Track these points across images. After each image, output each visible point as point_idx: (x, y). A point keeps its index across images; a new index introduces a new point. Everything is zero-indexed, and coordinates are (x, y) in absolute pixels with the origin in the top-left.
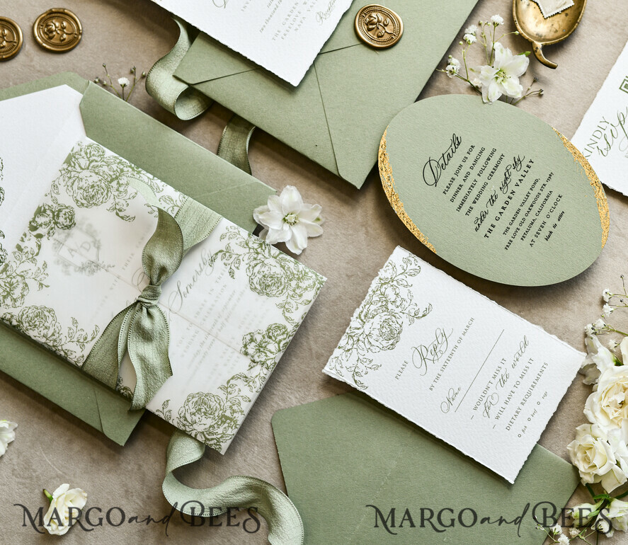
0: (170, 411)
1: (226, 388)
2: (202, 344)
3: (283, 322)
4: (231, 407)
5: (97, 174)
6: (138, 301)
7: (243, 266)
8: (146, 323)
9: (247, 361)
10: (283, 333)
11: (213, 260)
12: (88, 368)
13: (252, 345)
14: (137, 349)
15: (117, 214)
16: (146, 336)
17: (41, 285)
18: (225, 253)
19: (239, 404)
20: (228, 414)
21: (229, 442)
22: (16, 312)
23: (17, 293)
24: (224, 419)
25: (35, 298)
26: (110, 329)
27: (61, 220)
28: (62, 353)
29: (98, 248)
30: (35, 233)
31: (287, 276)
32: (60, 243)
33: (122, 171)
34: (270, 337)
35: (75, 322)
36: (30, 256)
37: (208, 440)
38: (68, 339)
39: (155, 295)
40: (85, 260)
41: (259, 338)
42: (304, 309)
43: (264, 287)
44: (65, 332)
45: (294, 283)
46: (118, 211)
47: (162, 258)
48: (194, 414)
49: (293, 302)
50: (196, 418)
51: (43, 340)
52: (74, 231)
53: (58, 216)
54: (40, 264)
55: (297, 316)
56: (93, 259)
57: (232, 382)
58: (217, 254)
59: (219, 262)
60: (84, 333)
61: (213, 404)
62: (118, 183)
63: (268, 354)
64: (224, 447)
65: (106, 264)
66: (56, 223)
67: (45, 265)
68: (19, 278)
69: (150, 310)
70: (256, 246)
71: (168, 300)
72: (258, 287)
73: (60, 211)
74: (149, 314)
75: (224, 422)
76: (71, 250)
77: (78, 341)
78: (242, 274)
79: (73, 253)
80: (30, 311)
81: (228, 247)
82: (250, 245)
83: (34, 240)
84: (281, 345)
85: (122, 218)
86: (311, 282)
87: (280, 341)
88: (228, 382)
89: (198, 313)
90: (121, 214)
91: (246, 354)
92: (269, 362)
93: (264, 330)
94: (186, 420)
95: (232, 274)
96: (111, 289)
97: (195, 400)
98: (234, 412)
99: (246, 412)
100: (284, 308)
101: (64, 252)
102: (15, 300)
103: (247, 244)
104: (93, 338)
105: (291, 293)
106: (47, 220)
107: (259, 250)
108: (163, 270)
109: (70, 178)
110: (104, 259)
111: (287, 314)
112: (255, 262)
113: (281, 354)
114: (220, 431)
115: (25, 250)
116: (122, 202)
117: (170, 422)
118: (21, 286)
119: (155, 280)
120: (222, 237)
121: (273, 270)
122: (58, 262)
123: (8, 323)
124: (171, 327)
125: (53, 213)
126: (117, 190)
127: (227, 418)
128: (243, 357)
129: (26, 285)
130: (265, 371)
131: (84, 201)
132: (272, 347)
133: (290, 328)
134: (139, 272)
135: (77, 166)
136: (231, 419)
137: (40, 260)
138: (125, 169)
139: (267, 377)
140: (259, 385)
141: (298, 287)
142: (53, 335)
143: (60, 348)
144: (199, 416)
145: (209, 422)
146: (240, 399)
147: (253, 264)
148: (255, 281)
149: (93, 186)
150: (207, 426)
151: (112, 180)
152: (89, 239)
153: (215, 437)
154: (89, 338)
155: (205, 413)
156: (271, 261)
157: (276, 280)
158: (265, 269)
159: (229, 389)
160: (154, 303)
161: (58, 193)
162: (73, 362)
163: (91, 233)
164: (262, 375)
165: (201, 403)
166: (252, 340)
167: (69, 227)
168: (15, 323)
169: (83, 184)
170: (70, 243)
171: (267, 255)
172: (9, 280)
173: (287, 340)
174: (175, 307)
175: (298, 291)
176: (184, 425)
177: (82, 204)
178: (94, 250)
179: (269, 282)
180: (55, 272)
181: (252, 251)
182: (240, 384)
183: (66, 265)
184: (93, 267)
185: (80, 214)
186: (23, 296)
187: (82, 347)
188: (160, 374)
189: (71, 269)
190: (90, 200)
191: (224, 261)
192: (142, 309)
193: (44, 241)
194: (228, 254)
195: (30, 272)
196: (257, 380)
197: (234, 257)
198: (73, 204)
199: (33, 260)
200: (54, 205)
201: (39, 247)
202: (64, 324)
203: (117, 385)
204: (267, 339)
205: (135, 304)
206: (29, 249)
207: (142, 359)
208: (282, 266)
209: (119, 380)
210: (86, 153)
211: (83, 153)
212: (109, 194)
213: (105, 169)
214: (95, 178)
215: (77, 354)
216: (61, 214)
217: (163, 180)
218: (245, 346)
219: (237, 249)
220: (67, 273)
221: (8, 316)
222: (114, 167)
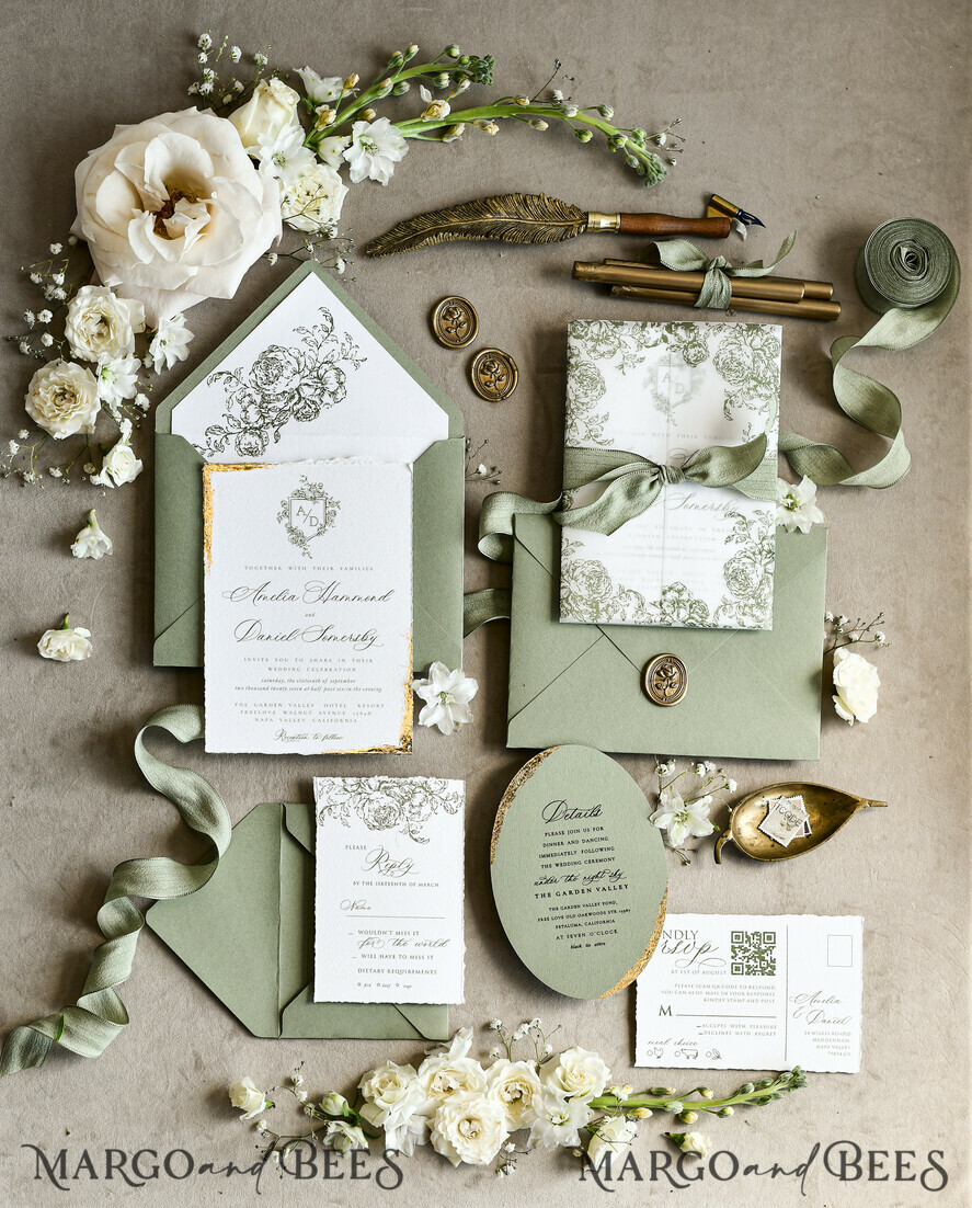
0: (573, 551)
1: (624, 592)
2: (651, 548)
3: (711, 609)
4: (609, 605)
5: (754, 361)
6: (660, 467)
7: (742, 546)
8: (645, 485)
9: (658, 597)
10: (701, 617)
11: (731, 515)
12: (569, 455)
13: (675, 594)
14: (617, 490)
15: (726, 402)
16: (632, 492)
17: (622, 367)
18: (745, 523)
19: (616, 612)
20: (601, 606)
21: (576, 621)
22: (584, 357)
23: (602, 348)
24: (594, 604)
25: (606, 368)
26: (619, 455)
27: (692, 351)
28: (569, 422)
29: (684, 401)
30: (666, 333)
31: (755, 593)
32: (669, 362)
33: (769, 383)
34: (691, 607)
35: (606, 418)
36: (642, 341)
37: (567, 602)
38: (587, 421)
39: (674, 481)
40: (666, 394)
41: (685, 597)
42: (733, 624)
43: (734, 576)
44: (592, 413)
45: (752, 601)
46: (729, 400)
47: (715, 468)
48: (584, 575)
49: (735, 609)
50: (580, 578)
51: (571, 396)
52: (688, 368)
53: (694, 346)
54: (640, 355)
55: (723, 622)
56: (672, 402)
57: (632, 594)
58: (739, 515)
59: (733, 521)
60: (600, 432)
61: (602, 587)
62: (756, 386)
63: (675, 614)
64: (570, 619)
65: (674, 417)
66: (686, 348)
67: (642, 359)
68: (616, 342)
69: (657, 483)
70: (766, 548)
71: (672, 493)
72: (731, 570)
73: (700, 346)
74: (653, 484)
75: (592, 607)
76: (668, 376)
77: (590, 431)
78: (733, 549)
79: (667, 380)
80: (593, 370)
81: (751, 522)
82: (765, 542)
83: (659, 335)
84: (690, 621)
85: (725, 408)
86: (761, 617)
87: (693, 618)
88: (630, 591)
89: (676, 528)
90: (728, 405)
91: (664, 593)
92: (668, 618)
93: (696, 597)
94: (574, 570)
95: (729, 539)
96: (654, 435)
97: (597, 569)
98: (606, 611)
99: (611, 622)
100: (725, 605)
101: (663, 371)
102: (595, 350)
103: (764, 539)
104: (600, 443)
105: (742, 604)
106: (684, 338)
107: (764, 553)
108: (704, 475)
109: (736, 338)
110: (679, 412)
111: (720, 611)
112: (751, 555)
113: (682, 625)
114: (582, 607)
115: (644, 333)
116: (740, 399)
117: (563, 557)
118: (611, 348)
119: (690, 472)
120: (757, 512)
121: (753, 576)
122: (650, 370)
123: (569, 355)
124: (649, 509)
125: (694, 340)
126: (749, 389)
127: (597, 607)
128: (659, 592)
129: (614, 353)
130: (658, 619)
131: (721, 363)
132: (684, 614)
133: (710, 621)
134: (684, 452)
135: (750, 338)
136: (598, 612)
137: (644, 352)
138: (772, 386)
139: (653, 624)
140: (643, 619)
141: (751, 608)
142: (583, 404)
143: (574, 417)
144: (584, 579)
145: (584, 593)
146: (621, 610)
147: (749, 554)
148: (734, 564)
149: (740, 364)
150: (579, 593)
151: (755, 379)
152: (688, 389)
153: (574, 605)
154: (598, 440)
155: (590, 585)
156: (761, 570)
157: (745, 584)
158: (750, 568)
159: (624, 595)
160: (666, 482)
161: (715, 334)
162: (567, 435)
163: (695, 385)
164: (653, 618)
165: (598, 576)
166: (679, 592)
167: (689, 362)
168: (572, 361)
169: (737, 354)
170: (675, 371)
171: (764, 562)
172: (610, 333)
173: (697, 624)
174: (671, 504)
175: (747, 609)
176: (568, 572)
177: (718, 363)
178: (680, 398)
179: (742, 577)
180: (640, 373)
181: (760, 546)
182: (634, 603)
183: (652, 379)
184: (664, 405)
185: (707, 366)
186: (602, 355)
187: (587, 437)
188: (603, 523)
189: (651, 386)
190: (725, 368)
191: (737, 526)
192: (655, 474)
193: (663, 346)
194: (744, 526)
195: (627, 349)
196: (646, 615)
197: (745, 532)
198: (712, 355)
199: (640, 346)
200: (702, 337)
201: (655, 345)
202: (600, 408)
203: (570, 490)
204: (688, 605)
205: (655, 466)
206: (647, 336)
207: (609, 500)
208: (761, 582)
209: (575, 489)
210: (767, 340)
211: (765, 337)
212: (741, 384)
213: (763, 366)
214: (749, 362)
215: (577, 435)
216: (697, 348)
217: (779, 426)
218: (671, 588)
219: (754, 532)
220: (645, 386)
221: (576, 352)
222: (769, 374)
